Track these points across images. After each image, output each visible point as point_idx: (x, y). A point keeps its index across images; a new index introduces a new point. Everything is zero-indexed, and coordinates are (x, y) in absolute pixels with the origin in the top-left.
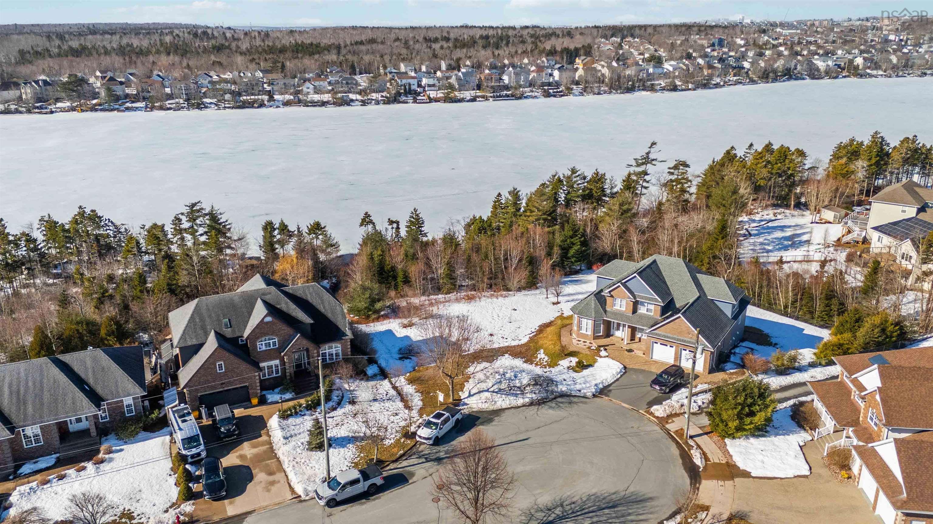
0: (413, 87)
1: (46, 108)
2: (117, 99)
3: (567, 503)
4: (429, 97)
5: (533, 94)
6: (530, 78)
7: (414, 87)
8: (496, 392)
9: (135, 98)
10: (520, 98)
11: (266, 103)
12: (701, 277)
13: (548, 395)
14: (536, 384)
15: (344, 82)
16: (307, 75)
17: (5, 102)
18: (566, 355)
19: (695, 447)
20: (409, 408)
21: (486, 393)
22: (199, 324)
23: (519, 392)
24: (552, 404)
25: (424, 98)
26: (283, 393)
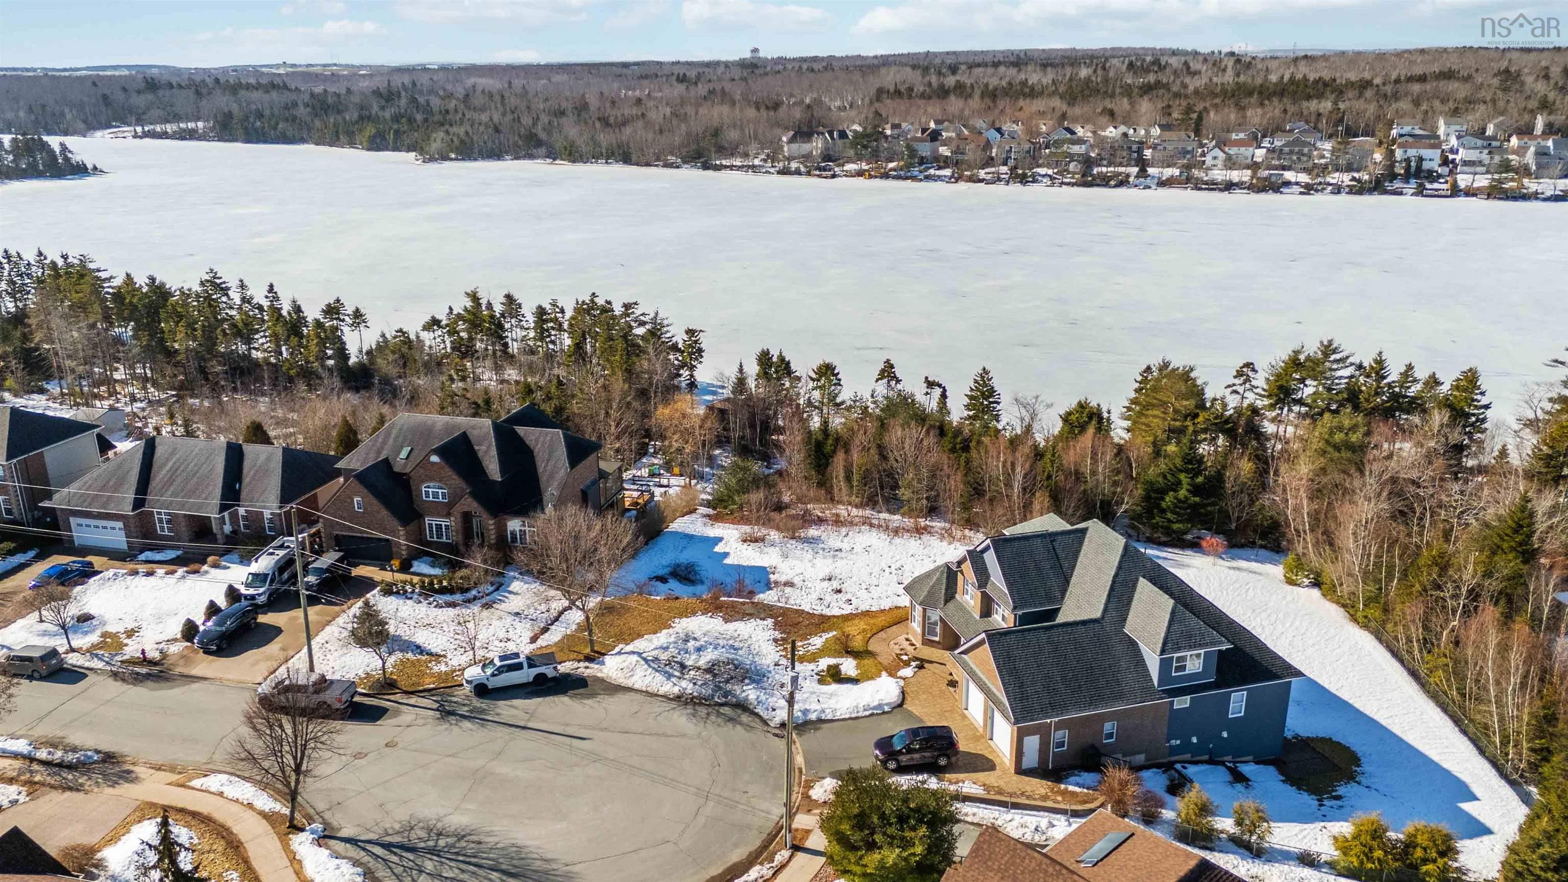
0: (1427, 165)
1: (830, 170)
2: (922, 161)
4: (1455, 186)
7: (1432, 165)
8: (647, 662)
9: (943, 163)
11: (1131, 179)
12: (1144, 585)
13: (713, 696)
14: (708, 671)
15: (1286, 149)
16: (1234, 136)
17: (790, 159)
18: (848, 652)
19: (774, 865)
20: (534, 640)
21: (635, 658)
22: (378, 444)
23: (677, 674)
24: (702, 711)
25: (1445, 186)
26: (433, 566)
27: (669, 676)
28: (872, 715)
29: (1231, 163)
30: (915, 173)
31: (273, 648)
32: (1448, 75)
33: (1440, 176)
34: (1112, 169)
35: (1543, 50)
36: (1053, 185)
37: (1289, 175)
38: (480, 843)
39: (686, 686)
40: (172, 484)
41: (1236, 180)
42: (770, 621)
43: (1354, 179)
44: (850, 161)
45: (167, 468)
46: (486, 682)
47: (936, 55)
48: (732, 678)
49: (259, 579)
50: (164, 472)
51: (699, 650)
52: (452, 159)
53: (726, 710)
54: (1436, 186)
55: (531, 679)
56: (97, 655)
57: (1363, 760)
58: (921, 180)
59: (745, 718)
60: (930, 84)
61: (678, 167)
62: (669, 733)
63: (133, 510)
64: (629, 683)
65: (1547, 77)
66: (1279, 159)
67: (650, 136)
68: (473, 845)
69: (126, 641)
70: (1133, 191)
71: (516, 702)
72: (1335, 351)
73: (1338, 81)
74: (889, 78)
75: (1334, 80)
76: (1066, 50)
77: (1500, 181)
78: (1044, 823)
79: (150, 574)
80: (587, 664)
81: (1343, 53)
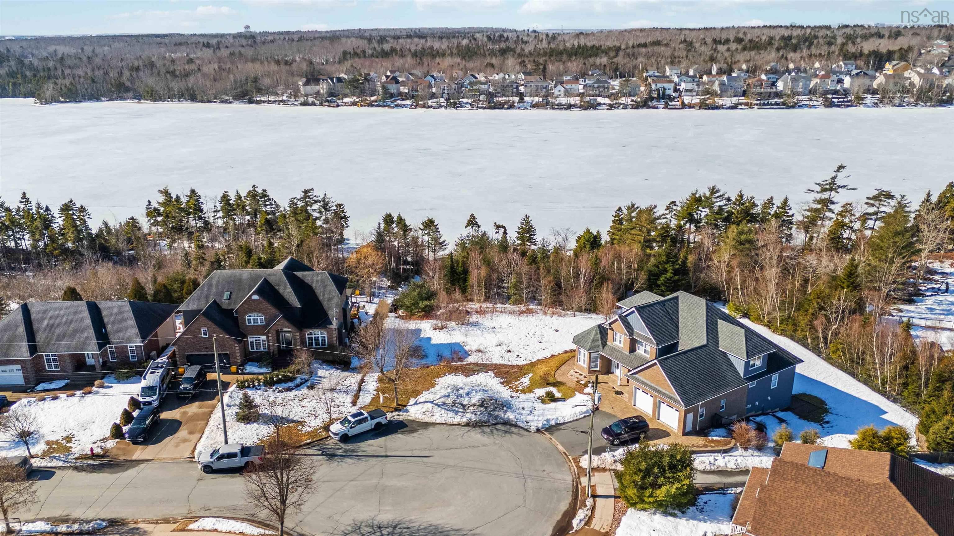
0: (667, 92)
1: (334, 102)
2: (392, 96)
3: (402, 526)
4: (683, 103)
5: (811, 103)
6: (812, 85)
7: (670, 92)
8: (439, 406)
9: (405, 97)
10: (793, 107)
11: (516, 104)
12: (720, 322)
13: (489, 420)
14: (482, 405)
15: (596, 85)
16: (565, 78)
17: (306, 95)
18: (548, 384)
19: (589, 507)
20: (354, 403)
21: (430, 405)
22: (205, 292)
23: (461, 410)
24: (487, 430)
25: (677, 103)
26: (260, 367)
27: (457, 413)
28: (585, 417)
29: (568, 94)
30: (389, 103)
31: (182, 433)
32: (657, 43)
33: (674, 98)
34: (504, 98)
35: (699, 29)
36: (472, 108)
37: (600, 100)
38: (408, 528)
39: (470, 416)
40: (53, 334)
41: (572, 103)
42: (491, 373)
43: (632, 101)
44: (346, 96)
45: (45, 323)
46: (347, 432)
47: (365, 31)
48: (496, 408)
49: (148, 390)
50: (43, 327)
51: (468, 394)
52: (62, 102)
53: (499, 427)
54: (673, 103)
55: (373, 427)
56: (55, 457)
57: (827, 402)
58: (393, 107)
59: (513, 429)
60: (375, 49)
61: (230, 103)
62: (476, 445)
63: (31, 355)
64: (432, 420)
65: (705, 43)
66: (593, 90)
67: (208, 83)
68: (405, 530)
69: (68, 445)
70: (518, 111)
71: (370, 442)
72: (717, 191)
73: (603, 47)
74: (349, 44)
75: (601, 46)
76: (442, 29)
77: (704, 100)
78: (711, 459)
79: (55, 398)
80: (397, 413)
81: (602, 31)
